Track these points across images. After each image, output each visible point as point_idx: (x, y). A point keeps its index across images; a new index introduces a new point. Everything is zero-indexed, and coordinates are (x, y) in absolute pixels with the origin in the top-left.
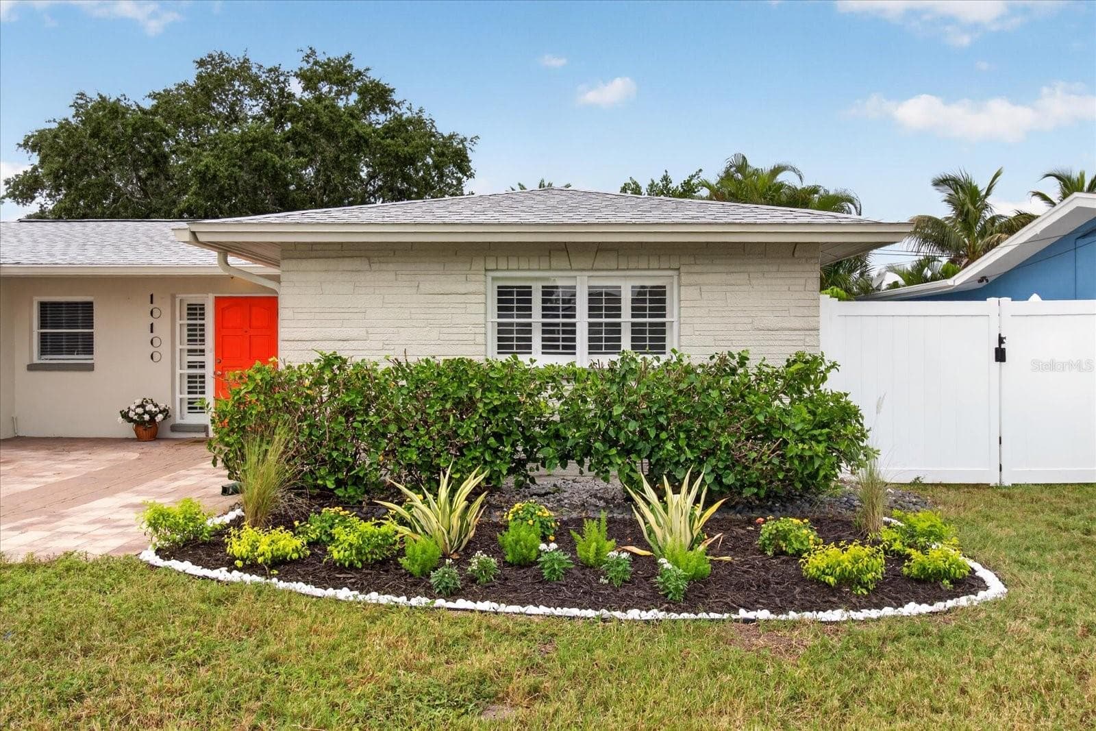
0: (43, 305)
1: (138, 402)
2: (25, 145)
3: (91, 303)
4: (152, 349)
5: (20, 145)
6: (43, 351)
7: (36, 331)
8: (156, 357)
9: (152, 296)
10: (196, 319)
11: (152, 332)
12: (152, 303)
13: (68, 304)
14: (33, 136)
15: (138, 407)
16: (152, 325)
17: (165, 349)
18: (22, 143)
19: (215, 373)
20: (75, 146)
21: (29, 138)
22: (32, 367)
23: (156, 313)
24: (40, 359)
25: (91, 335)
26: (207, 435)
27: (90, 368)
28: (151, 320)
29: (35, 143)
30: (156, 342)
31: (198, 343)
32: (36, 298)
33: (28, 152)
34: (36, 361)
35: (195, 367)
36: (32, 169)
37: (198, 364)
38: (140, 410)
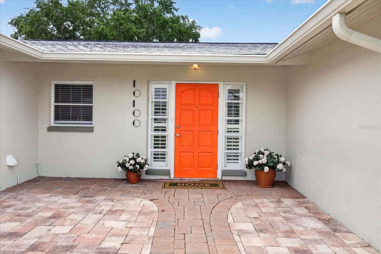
0: (57, 86)
1: (131, 156)
2: (11, 23)
3: (91, 86)
4: (134, 118)
5: (9, 23)
6: (57, 118)
7: (53, 104)
8: (137, 123)
9: (134, 82)
10: (160, 98)
11: (134, 106)
12: (134, 86)
13: (73, 86)
14: (15, 19)
15: (130, 159)
16: (134, 101)
17: (143, 118)
18: (10, 22)
19: (175, 135)
20: (38, 21)
21: (13, 20)
22: (51, 129)
23: (137, 93)
24: (55, 123)
25: (91, 107)
26: (170, 178)
27: (91, 130)
28: (134, 98)
29: (15, 23)
30: (137, 113)
31: (161, 114)
32: (52, 82)
33: (12, 26)
34: (52, 124)
35: (159, 130)
36: (15, 33)
37: (160, 128)
38: (132, 162)
